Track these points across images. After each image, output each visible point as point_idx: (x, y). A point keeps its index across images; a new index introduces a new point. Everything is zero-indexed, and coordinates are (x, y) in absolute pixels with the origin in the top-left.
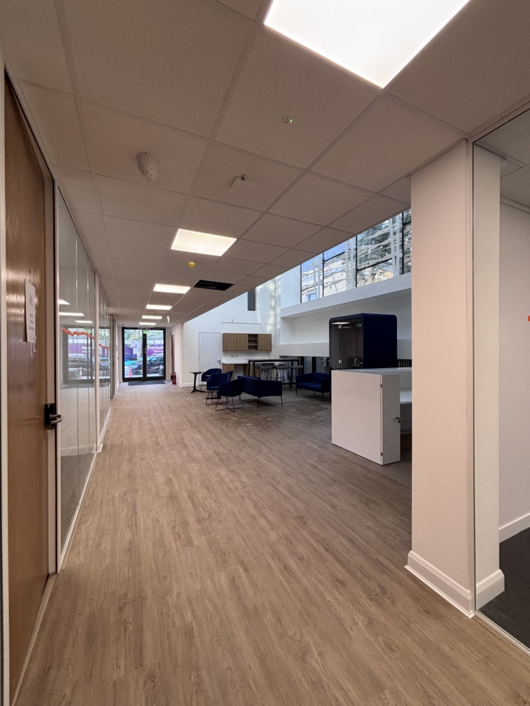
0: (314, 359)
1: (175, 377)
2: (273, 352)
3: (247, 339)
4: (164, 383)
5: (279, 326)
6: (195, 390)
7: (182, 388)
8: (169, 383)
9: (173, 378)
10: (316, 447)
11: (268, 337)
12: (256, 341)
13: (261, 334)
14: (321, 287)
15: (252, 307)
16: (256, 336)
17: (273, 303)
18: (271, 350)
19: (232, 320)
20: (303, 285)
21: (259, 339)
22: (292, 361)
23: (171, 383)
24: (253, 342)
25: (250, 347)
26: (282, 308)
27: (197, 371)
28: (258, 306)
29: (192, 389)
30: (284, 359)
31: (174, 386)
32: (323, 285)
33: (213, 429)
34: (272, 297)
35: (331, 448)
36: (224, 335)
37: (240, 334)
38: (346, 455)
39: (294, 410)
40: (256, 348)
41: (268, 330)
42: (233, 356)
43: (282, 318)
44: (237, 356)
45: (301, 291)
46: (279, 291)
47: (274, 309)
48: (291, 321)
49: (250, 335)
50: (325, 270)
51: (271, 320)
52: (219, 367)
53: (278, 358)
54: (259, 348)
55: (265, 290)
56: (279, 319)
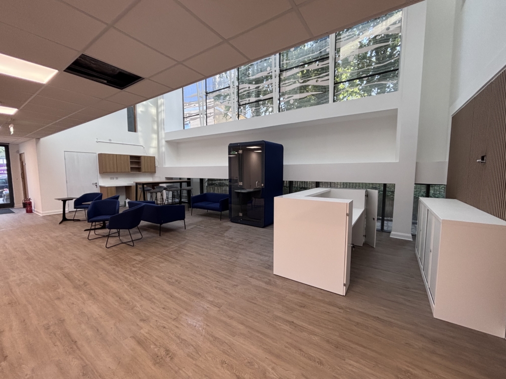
0: (202, 180)
1: (30, 204)
2: (156, 175)
3: (129, 160)
4: (13, 212)
5: (163, 149)
6: (65, 219)
7: (44, 217)
8: (19, 213)
9: (28, 206)
10: (263, 285)
11: (152, 159)
12: (139, 163)
13: (145, 157)
14: (205, 116)
15: (132, 127)
16: (138, 158)
17: (155, 127)
18: (155, 172)
19: (110, 140)
20: (185, 113)
21: (142, 161)
22: (181, 183)
23: (24, 211)
24: (136, 163)
25: (132, 169)
26: (166, 132)
27: (65, 197)
28: (139, 127)
29: (61, 219)
30: (171, 181)
31: (29, 215)
32: (206, 114)
33: (114, 285)
34: (153, 121)
35: (279, 282)
36: (100, 155)
37: (120, 155)
38: (302, 290)
39: (202, 234)
40: (139, 169)
41: (152, 152)
42: (112, 178)
43: (166, 141)
44: (117, 178)
45: (184, 118)
46: (163, 116)
47: (158, 133)
48: (175, 145)
49: (132, 157)
50: (208, 101)
51: (154, 143)
52: (96, 190)
53: (164, 180)
54: (143, 170)
55: (146, 112)
56: (163, 142)
